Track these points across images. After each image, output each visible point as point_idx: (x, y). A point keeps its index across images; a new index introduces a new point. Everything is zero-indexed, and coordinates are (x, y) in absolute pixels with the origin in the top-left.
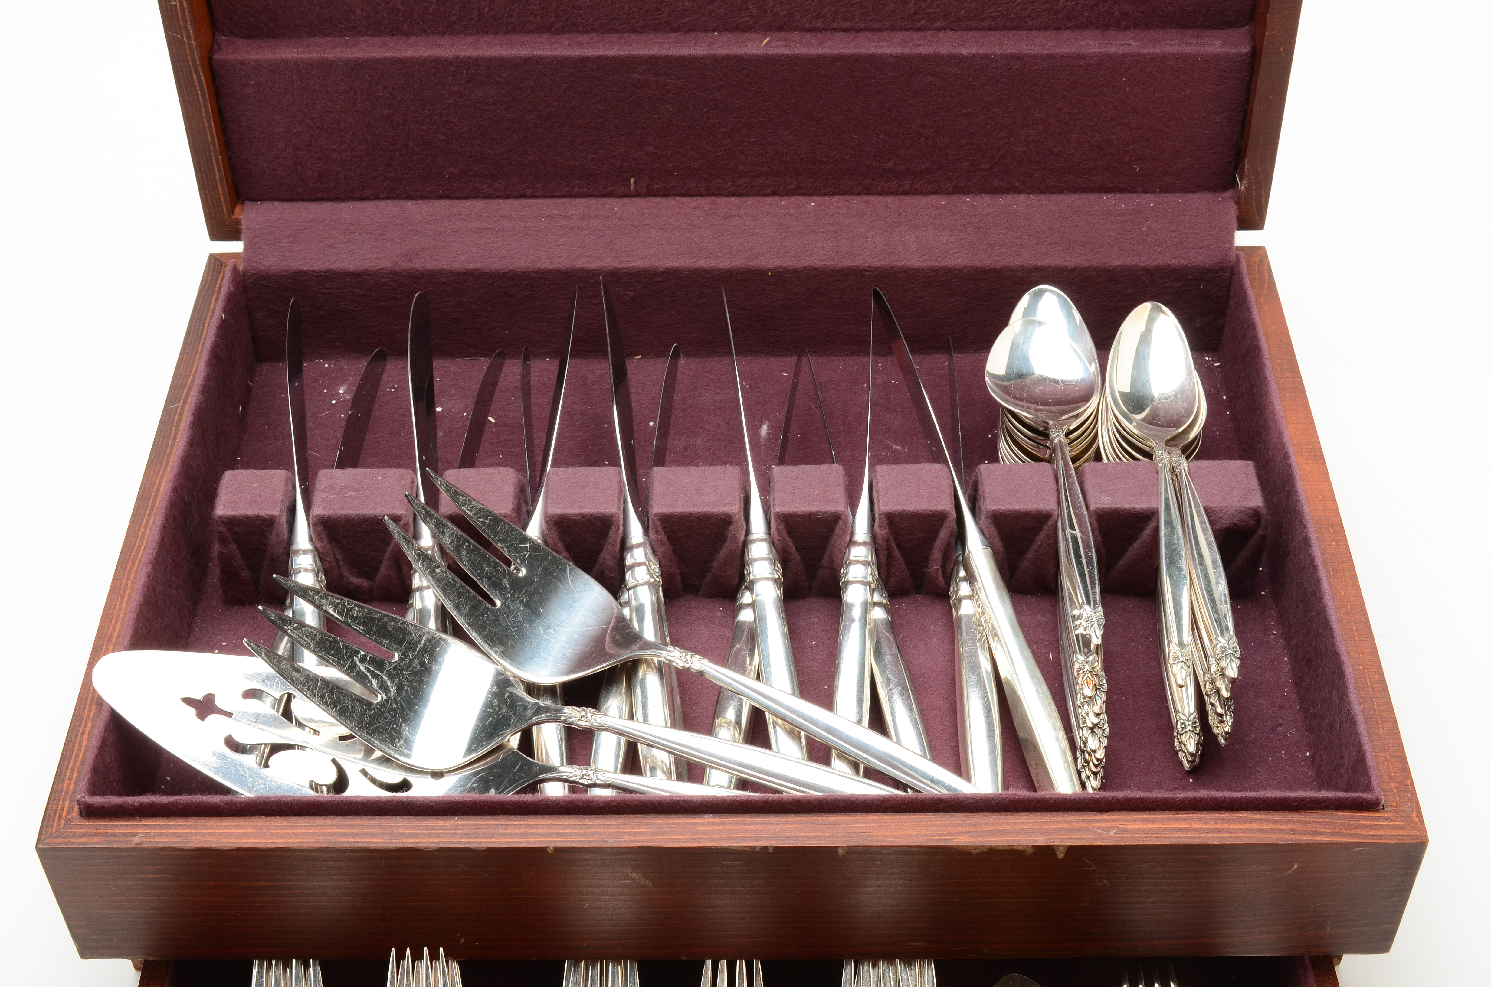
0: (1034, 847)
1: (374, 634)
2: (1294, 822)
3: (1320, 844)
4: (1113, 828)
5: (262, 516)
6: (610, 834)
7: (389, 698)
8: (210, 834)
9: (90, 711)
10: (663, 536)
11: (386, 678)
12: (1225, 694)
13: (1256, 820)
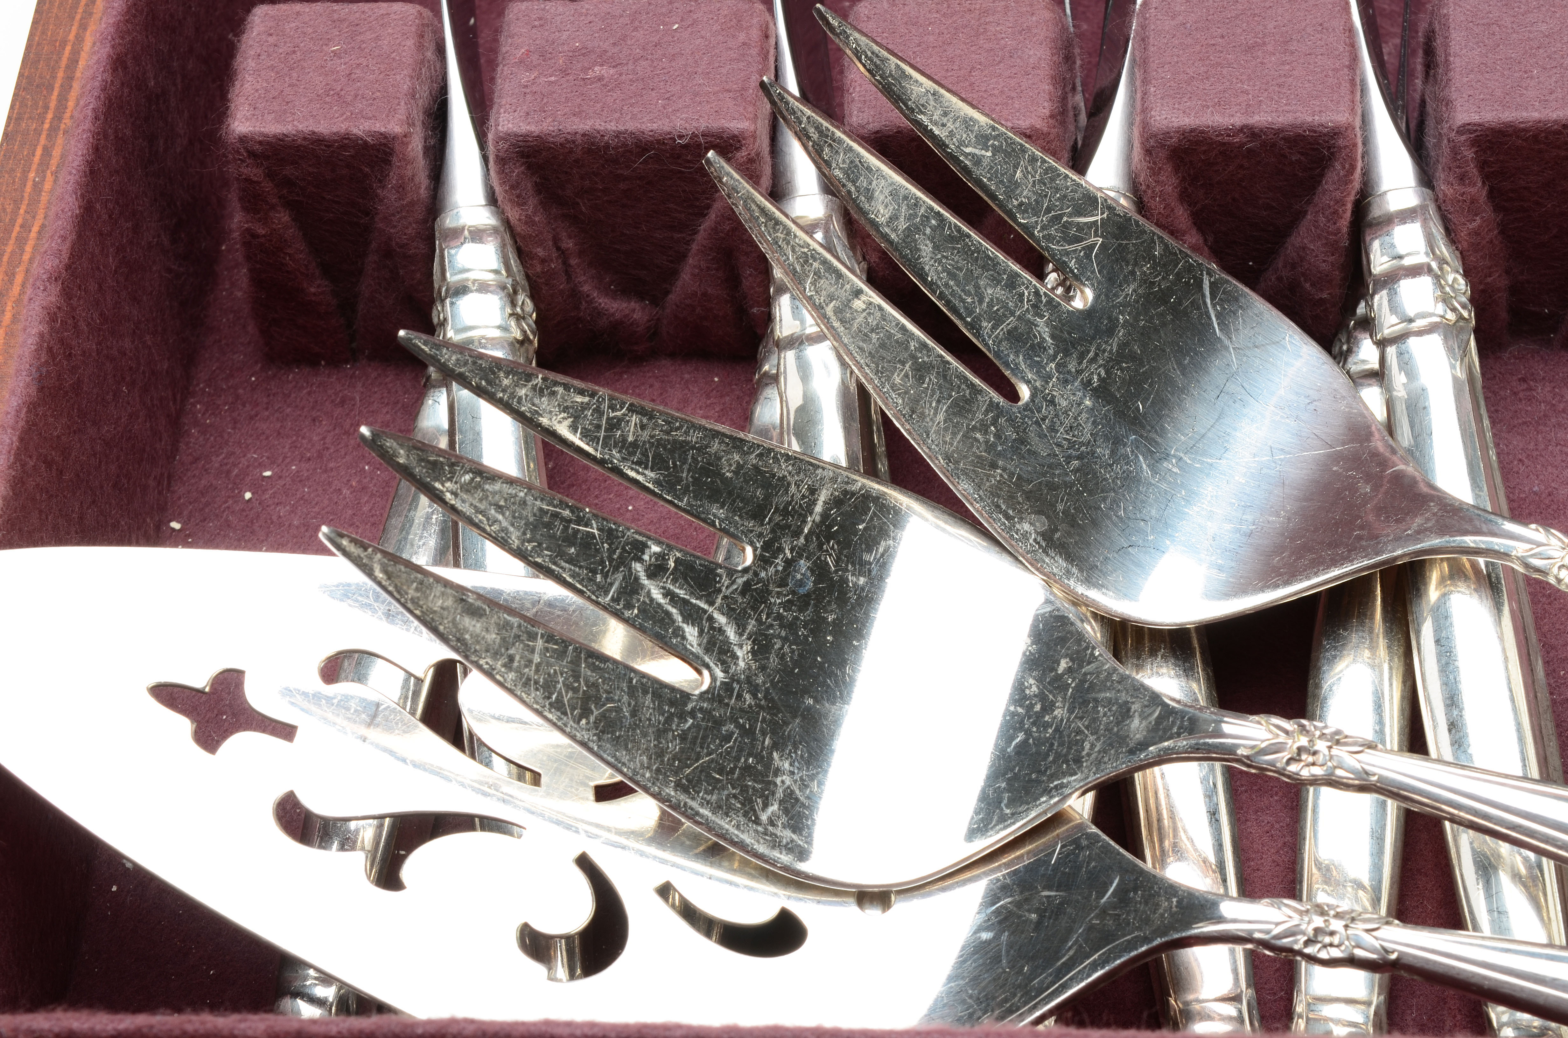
1: (686, 491)
5: (358, 138)
7: (733, 679)
11: (721, 619)
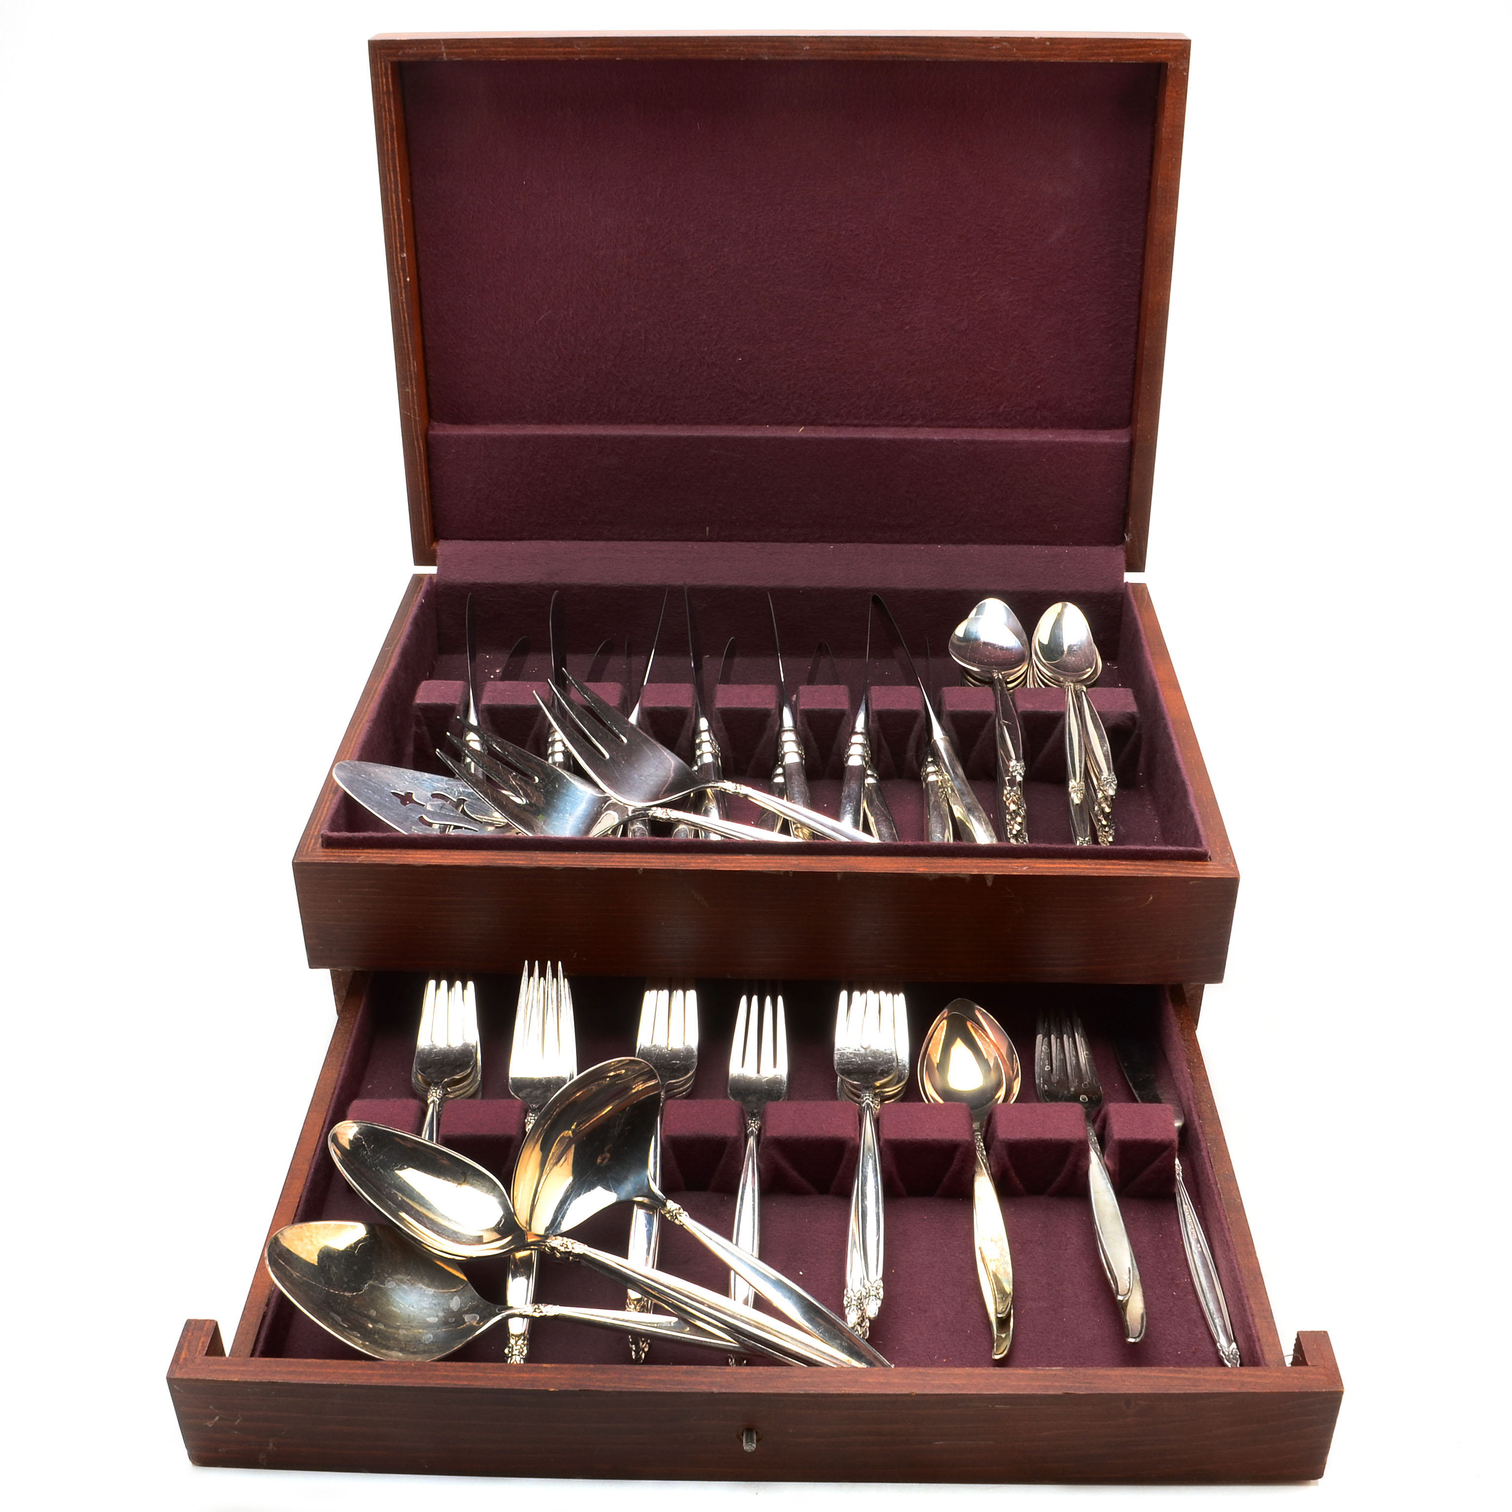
0: (971, 875)
2: (1149, 866)
3: (1166, 877)
4: (1025, 866)
5: (447, 705)
6: (681, 862)
7: (531, 803)
8: (410, 857)
9: (329, 796)
10: (721, 725)
11: (529, 792)
12: (1107, 810)
13: (1123, 865)
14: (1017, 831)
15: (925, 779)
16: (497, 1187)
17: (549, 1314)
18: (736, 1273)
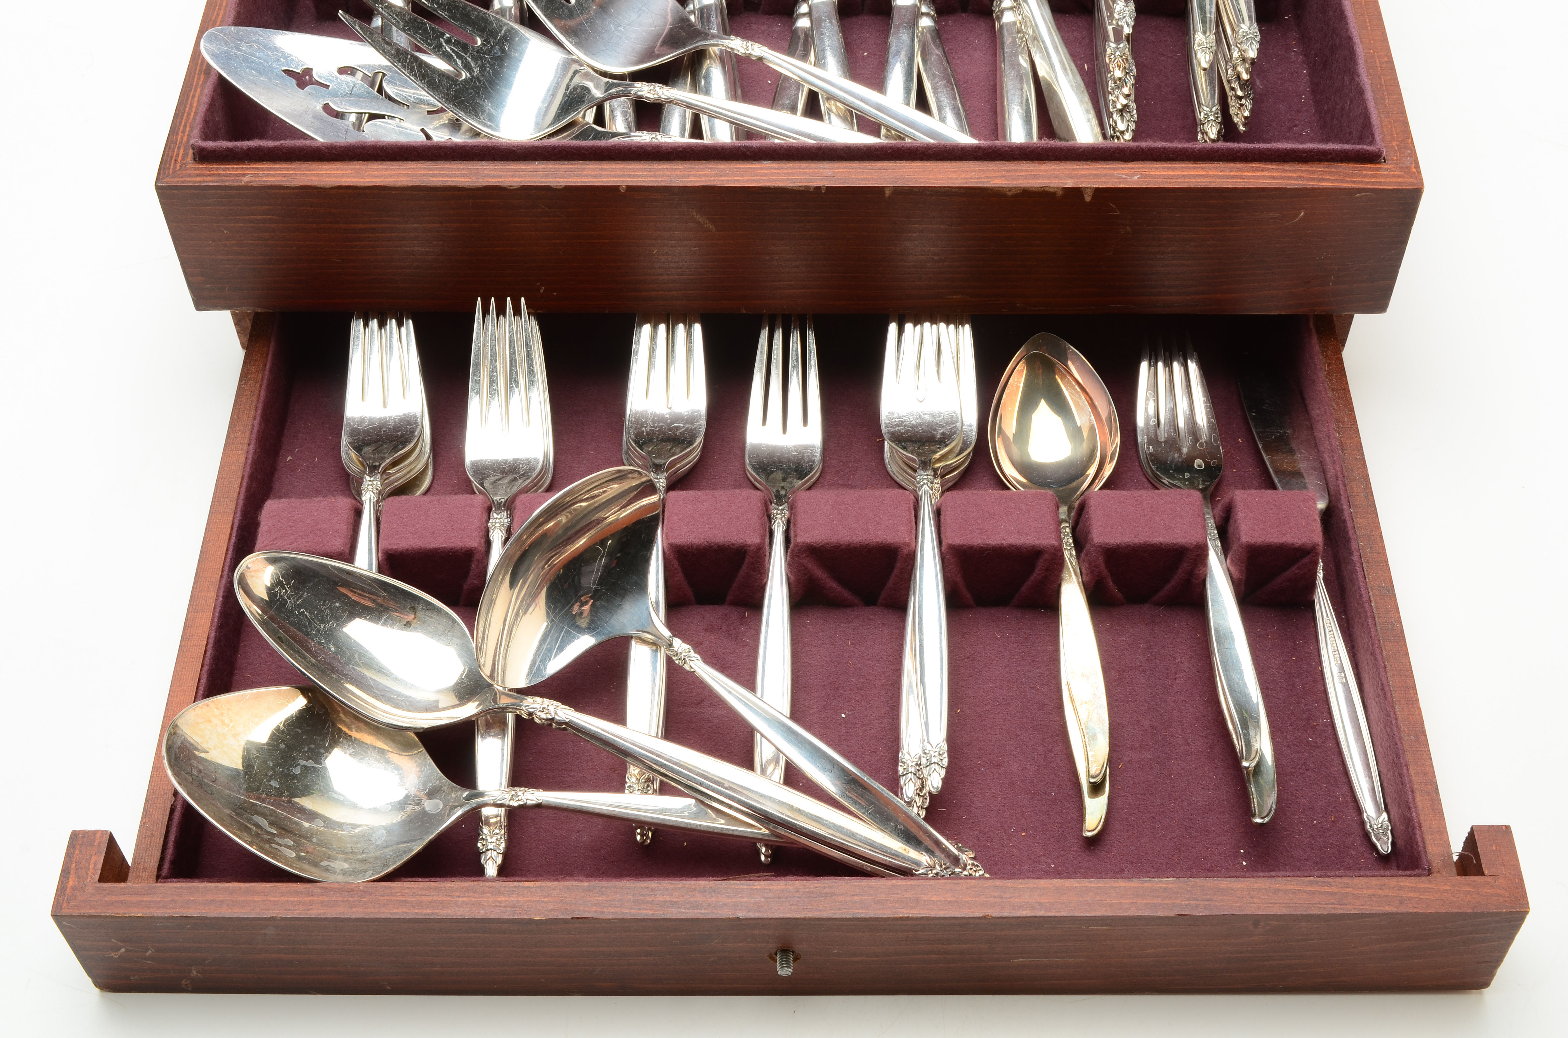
0: (1064, 188)
1: (458, 20)
2: (1302, 171)
3: (1325, 189)
4: (1136, 174)
6: (677, 175)
7: (473, 77)
8: (313, 175)
9: (199, 79)
11: (470, 60)
12: (1245, 76)
13: (1267, 170)
14: (1122, 105)
15: (999, 18)
16: (456, 625)
17: (529, 802)
18: (762, 735)
